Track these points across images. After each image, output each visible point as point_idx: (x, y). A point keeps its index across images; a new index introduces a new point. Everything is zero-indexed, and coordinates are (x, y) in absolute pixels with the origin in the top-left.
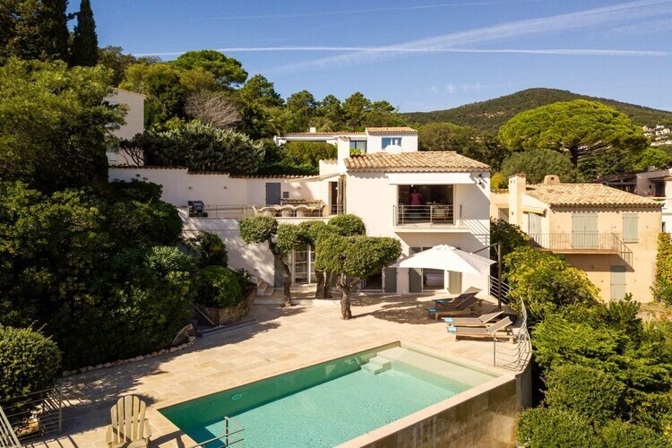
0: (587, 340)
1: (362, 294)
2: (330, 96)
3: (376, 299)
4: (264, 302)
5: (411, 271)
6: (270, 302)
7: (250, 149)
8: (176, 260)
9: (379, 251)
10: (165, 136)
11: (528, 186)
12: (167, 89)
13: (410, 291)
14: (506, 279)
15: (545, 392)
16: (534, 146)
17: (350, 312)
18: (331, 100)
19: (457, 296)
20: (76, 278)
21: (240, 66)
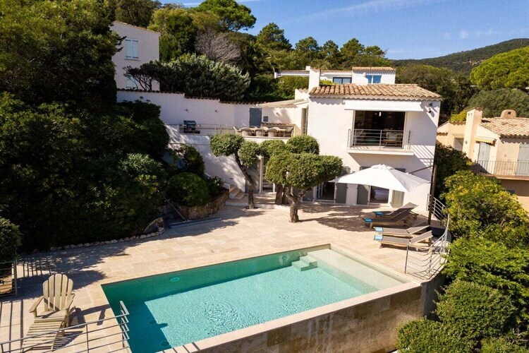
0: (497, 258)
1: (316, 203)
2: (330, 42)
3: (326, 208)
4: (232, 204)
5: (360, 187)
6: (237, 204)
7: (237, 79)
8: (146, 165)
9: (319, 167)
10: (167, 66)
11: (485, 119)
12: (181, 28)
13: (357, 203)
14: (444, 198)
15: (437, 303)
16: (501, 86)
17: (297, 217)
18: (331, 45)
19: (396, 209)
20: (57, 175)
21: (250, 12)
